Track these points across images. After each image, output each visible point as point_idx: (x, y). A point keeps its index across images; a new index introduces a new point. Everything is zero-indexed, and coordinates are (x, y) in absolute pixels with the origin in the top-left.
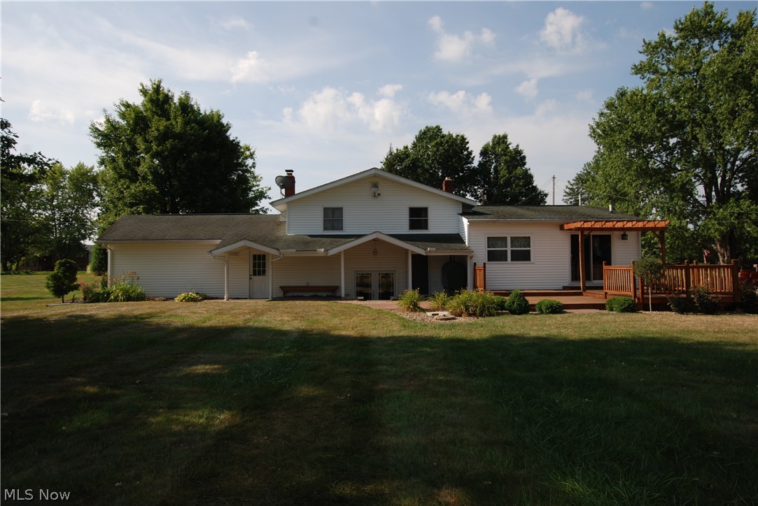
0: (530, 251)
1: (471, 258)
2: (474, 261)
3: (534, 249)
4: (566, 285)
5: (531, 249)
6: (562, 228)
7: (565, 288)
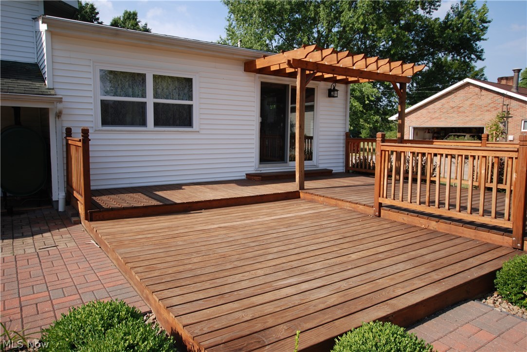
0: (190, 107)
1: (59, 115)
2: (67, 125)
3: (199, 104)
4: (252, 170)
5: (195, 103)
6: (249, 66)
7: (251, 179)
